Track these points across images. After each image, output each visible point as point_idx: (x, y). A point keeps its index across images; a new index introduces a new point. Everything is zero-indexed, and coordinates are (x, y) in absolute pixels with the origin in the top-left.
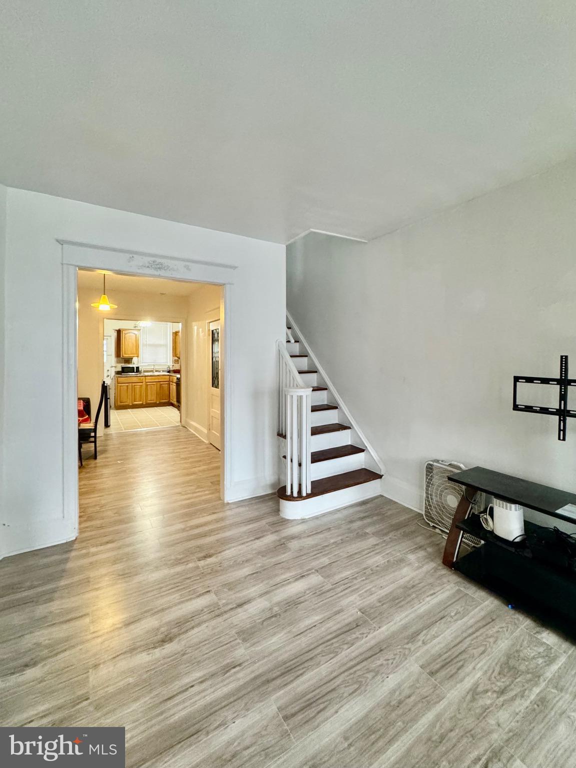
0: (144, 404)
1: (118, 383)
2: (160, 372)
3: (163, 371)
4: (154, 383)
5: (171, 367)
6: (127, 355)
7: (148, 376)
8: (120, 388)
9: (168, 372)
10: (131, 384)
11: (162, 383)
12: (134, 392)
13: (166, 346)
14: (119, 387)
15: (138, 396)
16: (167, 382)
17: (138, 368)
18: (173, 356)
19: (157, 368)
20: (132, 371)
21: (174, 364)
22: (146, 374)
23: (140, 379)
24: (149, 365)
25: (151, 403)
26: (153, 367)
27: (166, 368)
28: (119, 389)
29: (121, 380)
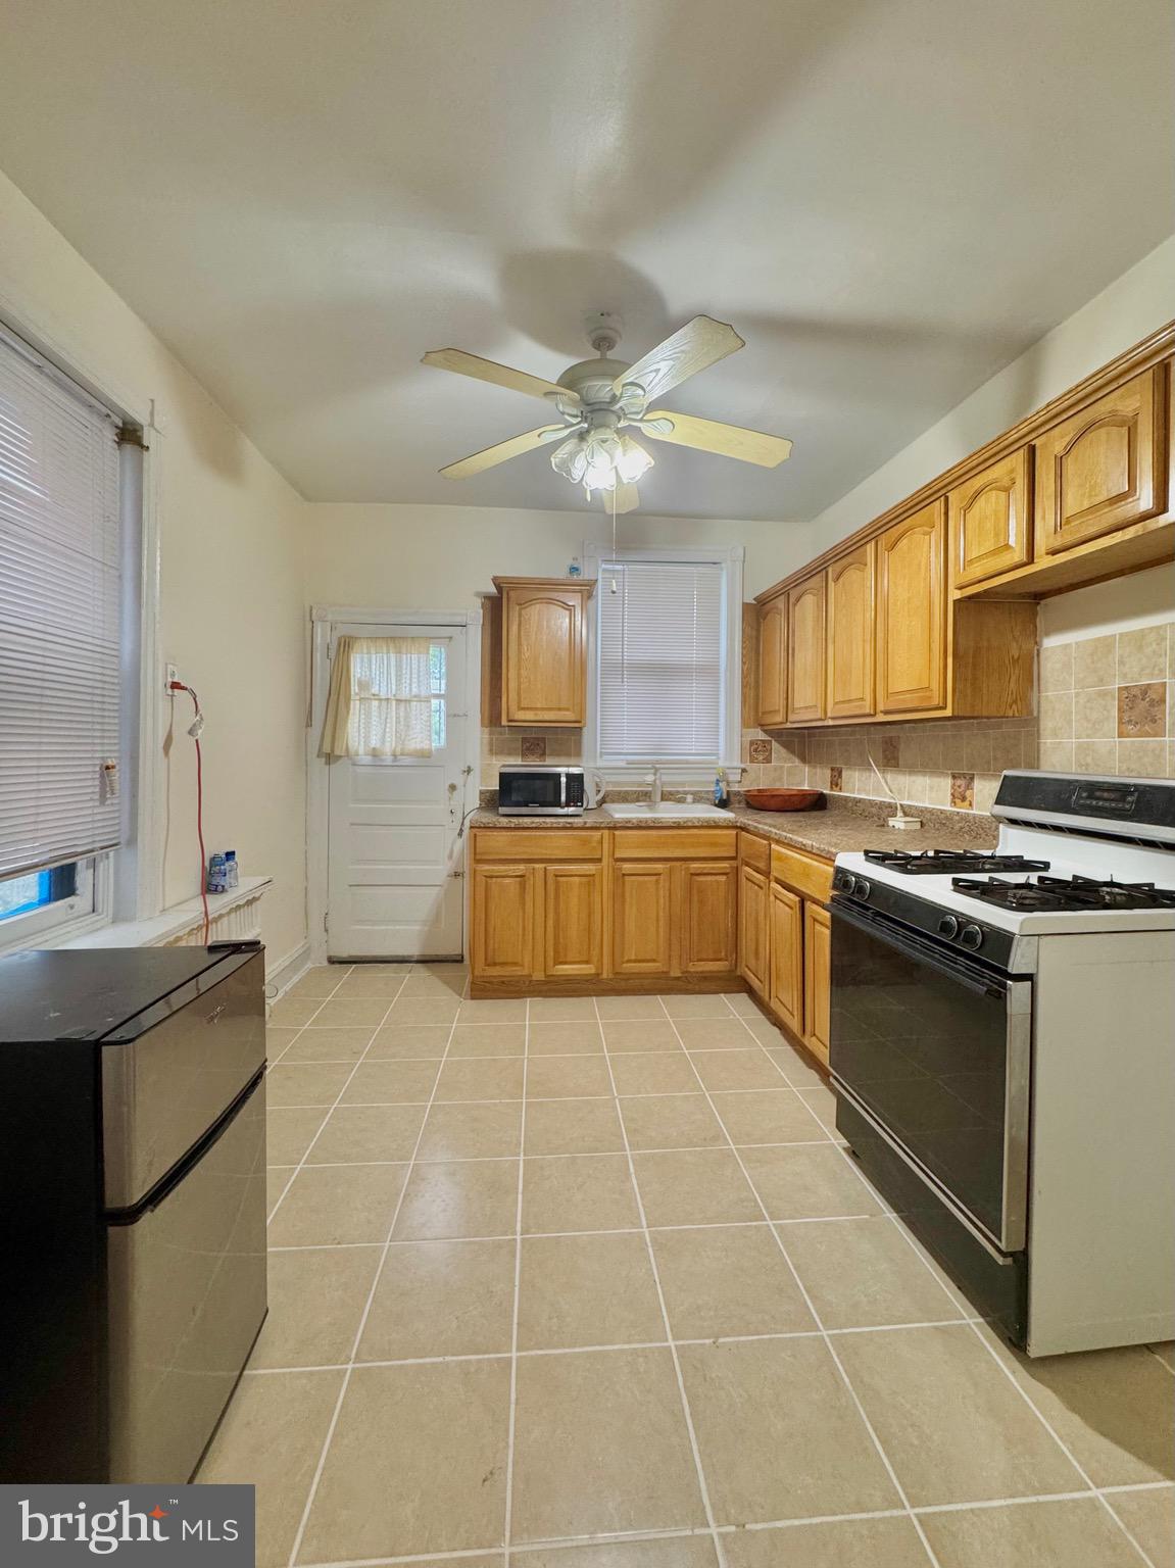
0: (605, 976)
1: (478, 861)
2: (681, 801)
3: (698, 798)
4: (659, 866)
5: (735, 777)
6: (530, 715)
7: (627, 826)
8: (487, 889)
9: (723, 804)
10: (542, 866)
11: (695, 865)
12: (557, 913)
13: (709, 671)
14: (481, 879)
15: (574, 933)
16: (725, 865)
17: (576, 781)
18: (745, 724)
19: (671, 780)
20: (550, 798)
21: (747, 765)
22: (621, 812)
23: (585, 842)
24: (632, 767)
25: (640, 975)
26: (650, 778)
27: (706, 783)
28: (481, 890)
29: (499, 842)
